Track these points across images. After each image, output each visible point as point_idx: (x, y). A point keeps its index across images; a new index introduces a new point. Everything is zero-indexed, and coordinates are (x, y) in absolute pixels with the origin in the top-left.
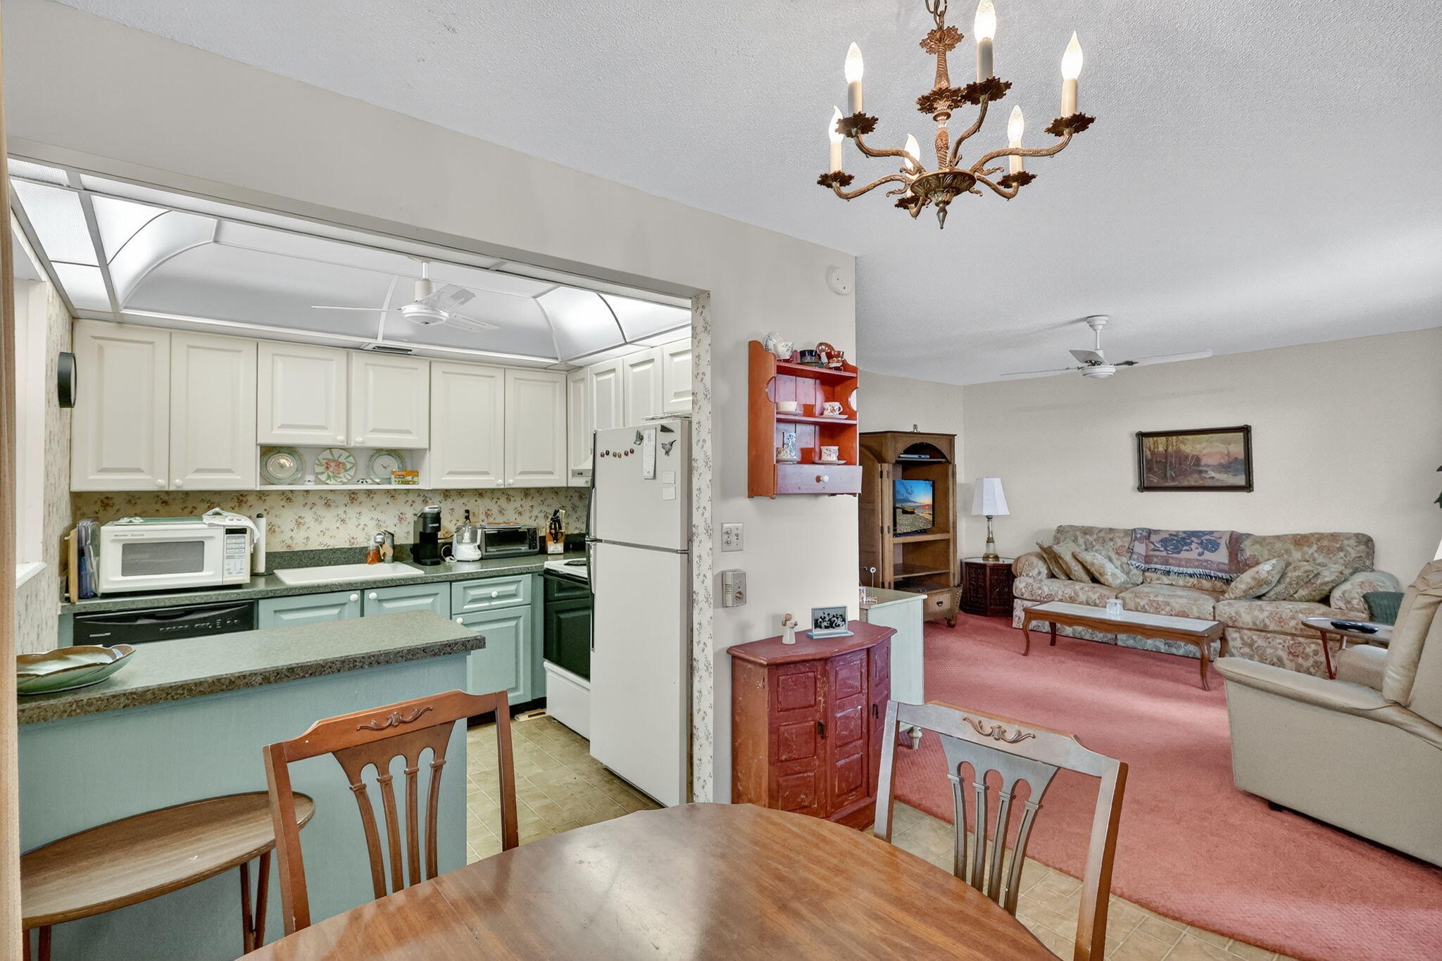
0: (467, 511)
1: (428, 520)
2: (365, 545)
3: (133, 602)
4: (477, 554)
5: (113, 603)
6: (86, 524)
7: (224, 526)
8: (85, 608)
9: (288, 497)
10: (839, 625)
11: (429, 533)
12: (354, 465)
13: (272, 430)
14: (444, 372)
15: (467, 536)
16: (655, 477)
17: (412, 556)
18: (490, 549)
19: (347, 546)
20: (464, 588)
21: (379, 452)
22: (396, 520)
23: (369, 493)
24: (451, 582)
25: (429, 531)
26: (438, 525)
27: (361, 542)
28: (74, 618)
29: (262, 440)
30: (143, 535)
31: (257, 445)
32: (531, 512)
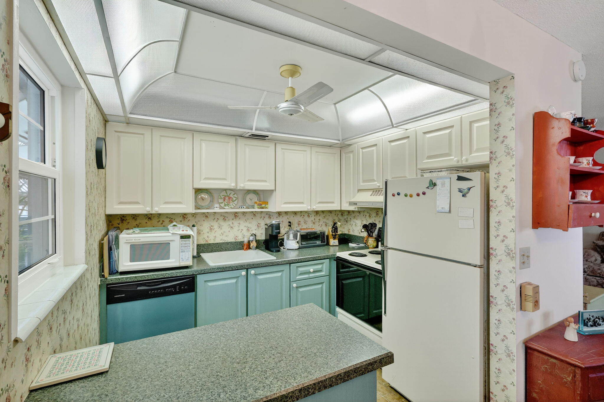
0: (290, 222)
1: (274, 228)
2: (242, 240)
3: (136, 277)
4: (296, 246)
5: (126, 278)
6: (113, 233)
7: (180, 234)
8: (112, 281)
9: (206, 216)
10: (600, 325)
11: (275, 235)
12: (237, 198)
13: (200, 181)
14: (282, 149)
15: (291, 236)
16: (450, 211)
17: (264, 246)
18: (304, 243)
19: (233, 240)
20: (297, 267)
21: (249, 192)
22: (256, 227)
23: (244, 213)
24: (290, 264)
25: (274, 234)
26: (279, 231)
27: (240, 239)
28: (107, 286)
29: (195, 186)
30: (140, 240)
31: (193, 188)
32: (319, 222)
